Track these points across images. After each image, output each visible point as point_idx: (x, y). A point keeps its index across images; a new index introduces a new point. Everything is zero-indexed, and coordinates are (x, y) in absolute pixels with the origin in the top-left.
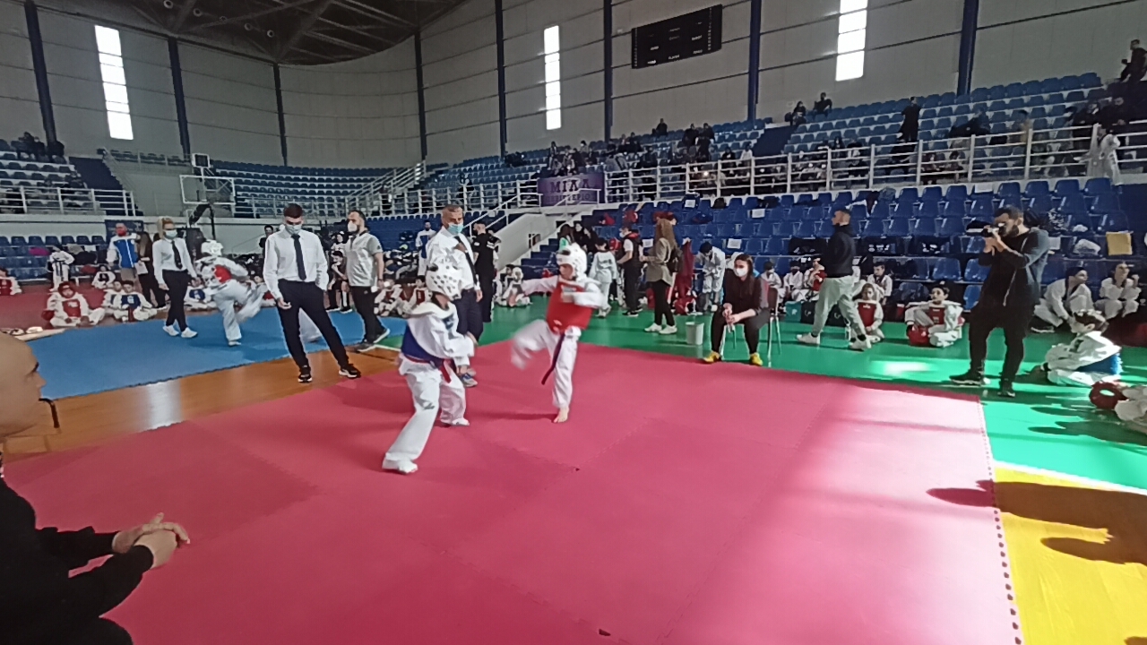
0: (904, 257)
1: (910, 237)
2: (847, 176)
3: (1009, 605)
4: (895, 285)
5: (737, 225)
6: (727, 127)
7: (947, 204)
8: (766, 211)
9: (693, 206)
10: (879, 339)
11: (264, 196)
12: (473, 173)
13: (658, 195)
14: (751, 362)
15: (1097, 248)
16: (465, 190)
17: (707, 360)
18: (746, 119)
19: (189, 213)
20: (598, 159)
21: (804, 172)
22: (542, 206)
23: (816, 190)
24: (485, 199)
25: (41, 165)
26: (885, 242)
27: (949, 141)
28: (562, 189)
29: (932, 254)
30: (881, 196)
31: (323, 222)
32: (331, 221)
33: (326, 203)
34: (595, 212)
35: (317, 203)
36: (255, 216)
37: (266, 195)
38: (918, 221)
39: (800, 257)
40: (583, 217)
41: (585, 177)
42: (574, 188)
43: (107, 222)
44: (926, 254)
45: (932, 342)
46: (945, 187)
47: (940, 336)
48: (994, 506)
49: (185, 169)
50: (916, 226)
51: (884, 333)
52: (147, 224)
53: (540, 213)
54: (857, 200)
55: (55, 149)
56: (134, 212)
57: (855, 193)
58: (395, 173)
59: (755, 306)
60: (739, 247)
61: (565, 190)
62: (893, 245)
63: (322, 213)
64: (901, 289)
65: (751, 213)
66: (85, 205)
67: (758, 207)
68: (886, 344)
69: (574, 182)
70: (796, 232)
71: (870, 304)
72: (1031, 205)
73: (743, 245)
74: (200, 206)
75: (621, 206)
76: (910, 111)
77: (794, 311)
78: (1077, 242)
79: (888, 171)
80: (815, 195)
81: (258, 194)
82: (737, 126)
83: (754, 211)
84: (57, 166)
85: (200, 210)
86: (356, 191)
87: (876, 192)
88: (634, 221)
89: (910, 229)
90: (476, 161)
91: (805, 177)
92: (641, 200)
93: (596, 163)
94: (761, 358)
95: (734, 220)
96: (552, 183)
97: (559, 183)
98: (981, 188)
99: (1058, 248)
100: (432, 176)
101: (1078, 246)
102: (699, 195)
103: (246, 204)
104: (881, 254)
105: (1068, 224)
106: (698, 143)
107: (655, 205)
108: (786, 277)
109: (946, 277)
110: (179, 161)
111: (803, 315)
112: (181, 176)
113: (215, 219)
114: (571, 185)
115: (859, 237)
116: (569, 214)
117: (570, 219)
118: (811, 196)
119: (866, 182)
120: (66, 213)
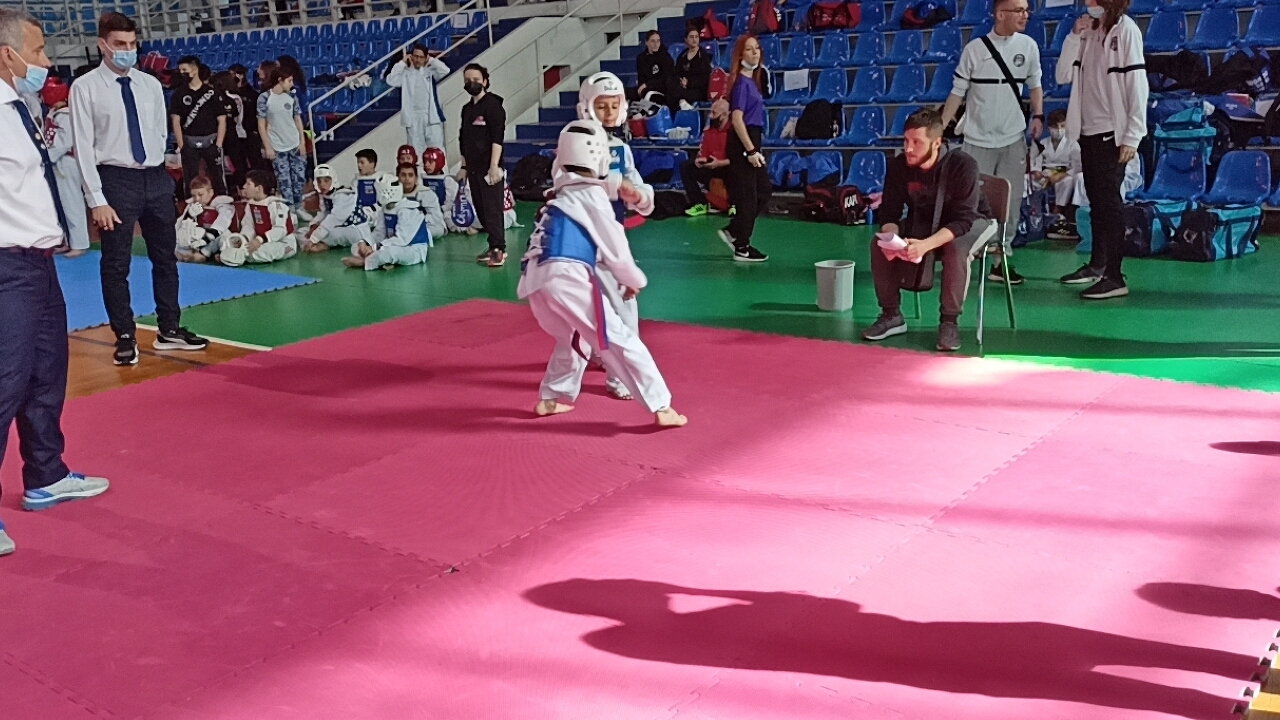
34: (689, 7)
40: (659, 21)
53: (567, 16)
116: (629, 16)
117: (632, 29)
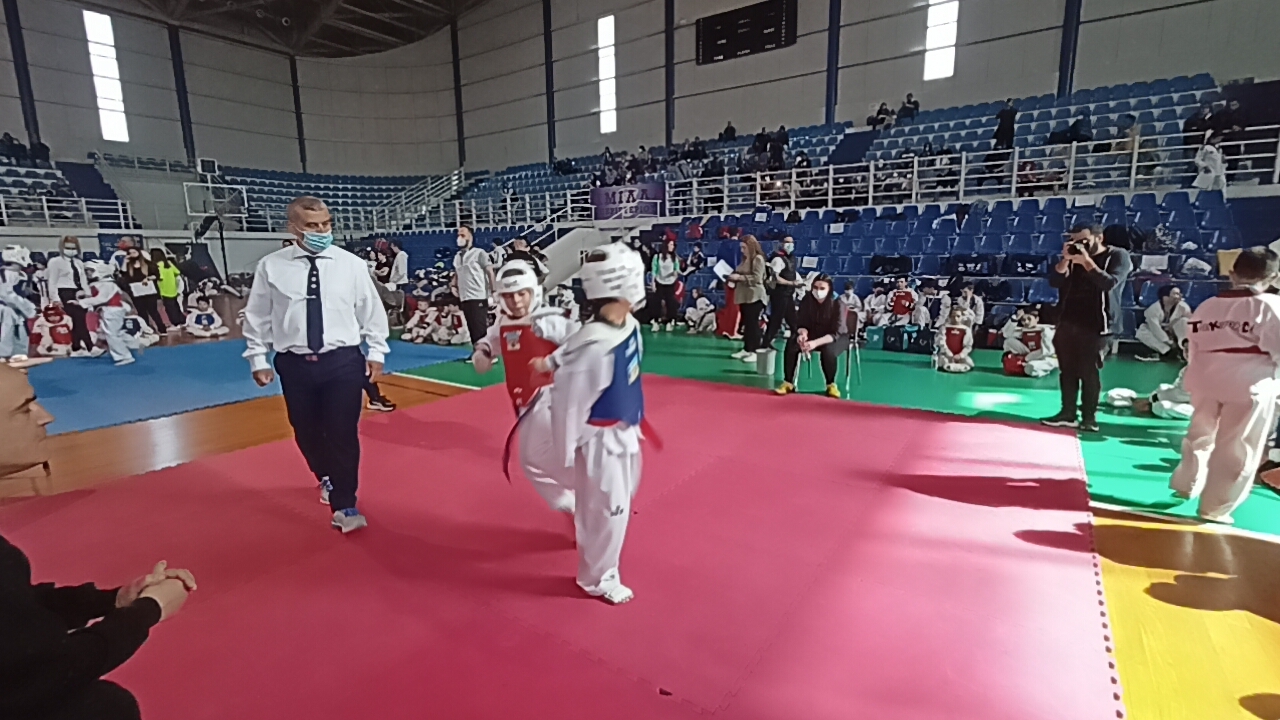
0: (997, 277)
1: (1004, 255)
2: (935, 188)
3: (1108, 657)
4: (988, 308)
5: (813, 242)
6: (802, 131)
7: (1045, 218)
8: (845, 226)
9: (764, 220)
10: (969, 368)
11: (280, 207)
12: (517, 182)
13: (725, 208)
14: (827, 393)
15: (1208, 268)
16: (509, 201)
17: (779, 391)
18: (823, 122)
19: (195, 225)
20: (658, 166)
21: (888, 181)
22: (596, 219)
23: (900, 202)
24: (531, 211)
25: (22, 171)
26: (975, 261)
27: (1048, 149)
28: (617, 200)
29: (1027, 274)
30: (971, 211)
31: (348, 237)
32: (357, 235)
33: (351, 215)
34: (654, 226)
35: (341, 215)
36: (270, 229)
37: (283, 205)
38: (1013, 237)
39: (882, 277)
41: (644, 186)
42: (631, 199)
43: (100, 235)
44: (1020, 274)
45: (1027, 371)
46: (1042, 200)
47: (1036, 364)
48: (1093, 550)
49: (191, 176)
50: (1010, 243)
51: (974, 361)
52: (146, 238)
53: (593, 227)
54: (947, 213)
55: (39, 153)
56: (131, 225)
57: (943, 206)
58: (430, 182)
59: (833, 332)
60: (815, 266)
61: (621, 202)
62: (985, 264)
63: (347, 227)
64: (993, 312)
65: (829, 227)
66: (75, 216)
67: (836, 222)
68: (975, 373)
69: (631, 192)
70: (878, 249)
71: (959, 330)
72: (1136, 220)
73: (820, 263)
74: (207, 218)
75: (684, 220)
76: (1005, 115)
77: (876, 337)
78: (1186, 261)
79: (980, 182)
80: (900, 208)
81: (273, 205)
82: (813, 130)
83: (832, 225)
84: (41, 172)
85: (208, 223)
86: (385, 201)
87: (966, 205)
88: (699, 236)
89: (1004, 246)
90: (521, 168)
91: (889, 188)
92: (706, 212)
93: (655, 171)
94: (839, 388)
95: (810, 235)
96: (607, 194)
97: (614, 194)
98: (1081, 201)
99: (1165, 267)
100: (471, 184)
101: (1186, 266)
102: (771, 207)
103: (260, 216)
104: (971, 274)
105: (1176, 242)
106: (770, 149)
107: (722, 219)
108: (866, 300)
109: (1042, 299)
110: (183, 166)
111: (885, 342)
112: (185, 184)
113: (224, 233)
114: (628, 195)
115: (948, 256)
116: (626, 228)
118: (895, 209)
119: (955, 194)
120: (52, 226)
